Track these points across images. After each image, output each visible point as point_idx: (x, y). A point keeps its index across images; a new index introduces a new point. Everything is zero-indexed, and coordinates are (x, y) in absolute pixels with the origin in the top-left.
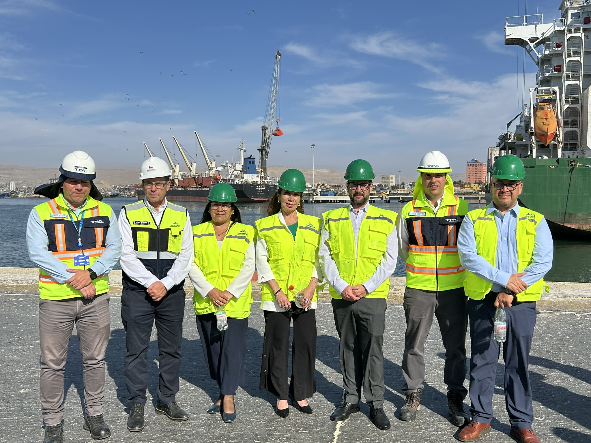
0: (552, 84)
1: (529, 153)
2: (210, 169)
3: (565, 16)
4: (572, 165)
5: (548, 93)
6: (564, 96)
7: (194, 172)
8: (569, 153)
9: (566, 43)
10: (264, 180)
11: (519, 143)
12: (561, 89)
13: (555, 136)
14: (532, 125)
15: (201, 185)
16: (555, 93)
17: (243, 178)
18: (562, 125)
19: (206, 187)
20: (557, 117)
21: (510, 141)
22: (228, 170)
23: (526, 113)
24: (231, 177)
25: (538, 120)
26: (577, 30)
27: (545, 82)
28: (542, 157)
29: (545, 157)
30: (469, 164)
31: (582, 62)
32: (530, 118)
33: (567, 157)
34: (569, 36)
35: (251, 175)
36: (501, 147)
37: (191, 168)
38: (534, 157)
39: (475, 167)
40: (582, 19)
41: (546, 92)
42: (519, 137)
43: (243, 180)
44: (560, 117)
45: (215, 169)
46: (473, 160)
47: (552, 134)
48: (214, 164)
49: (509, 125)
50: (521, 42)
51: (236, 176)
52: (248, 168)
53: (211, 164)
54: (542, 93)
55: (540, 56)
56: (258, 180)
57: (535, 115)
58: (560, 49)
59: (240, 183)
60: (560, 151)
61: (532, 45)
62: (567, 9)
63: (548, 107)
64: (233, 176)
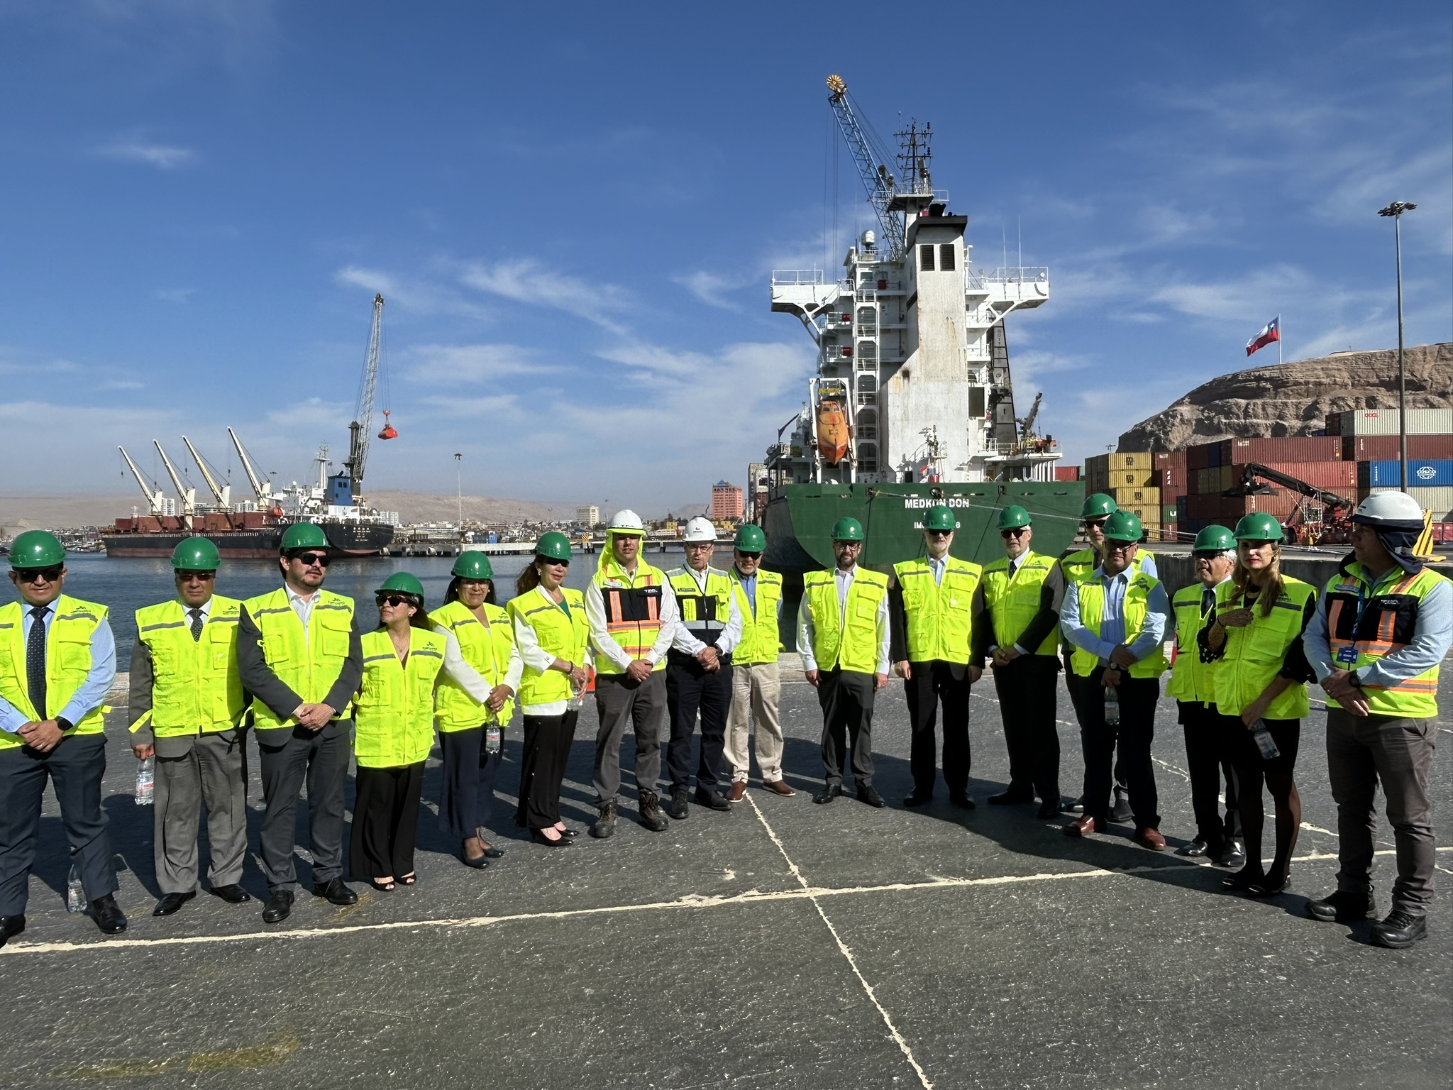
0: (839, 373)
1: (811, 476)
2: (259, 497)
3: (852, 274)
4: (871, 493)
5: (834, 387)
6: (856, 392)
7: (226, 502)
8: (866, 476)
9: (856, 315)
10: (366, 517)
11: (796, 460)
12: (851, 382)
13: (847, 451)
14: (815, 434)
15: (241, 527)
16: (844, 387)
17: (326, 513)
18: (855, 434)
19: (251, 531)
20: (848, 423)
21: (784, 457)
22: (296, 500)
23: (805, 416)
24: (302, 511)
25: (823, 427)
26: (870, 298)
27: (830, 370)
28: (830, 482)
29: (834, 482)
30: (717, 489)
31: (878, 344)
32: (811, 424)
33: (863, 482)
34: (859, 305)
35: (342, 507)
36: (771, 465)
37: (220, 495)
38: (819, 481)
39: (724, 493)
40: (875, 282)
41: (833, 385)
42: (796, 451)
43: (327, 517)
44: (851, 423)
45: (270, 497)
46: (722, 482)
47: (842, 448)
48: (267, 488)
49: (781, 432)
50: (793, 309)
51: (313, 510)
52: (337, 496)
53: (262, 487)
54: (826, 387)
55: (821, 333)
56: (356, 516)
57: (818, 420)
58: (848, 323)
59: (321, 522)
60: (853, 472)
61: (810, 314)
62: (855, 266)
63: (836, 409)
64: (307, 509)
